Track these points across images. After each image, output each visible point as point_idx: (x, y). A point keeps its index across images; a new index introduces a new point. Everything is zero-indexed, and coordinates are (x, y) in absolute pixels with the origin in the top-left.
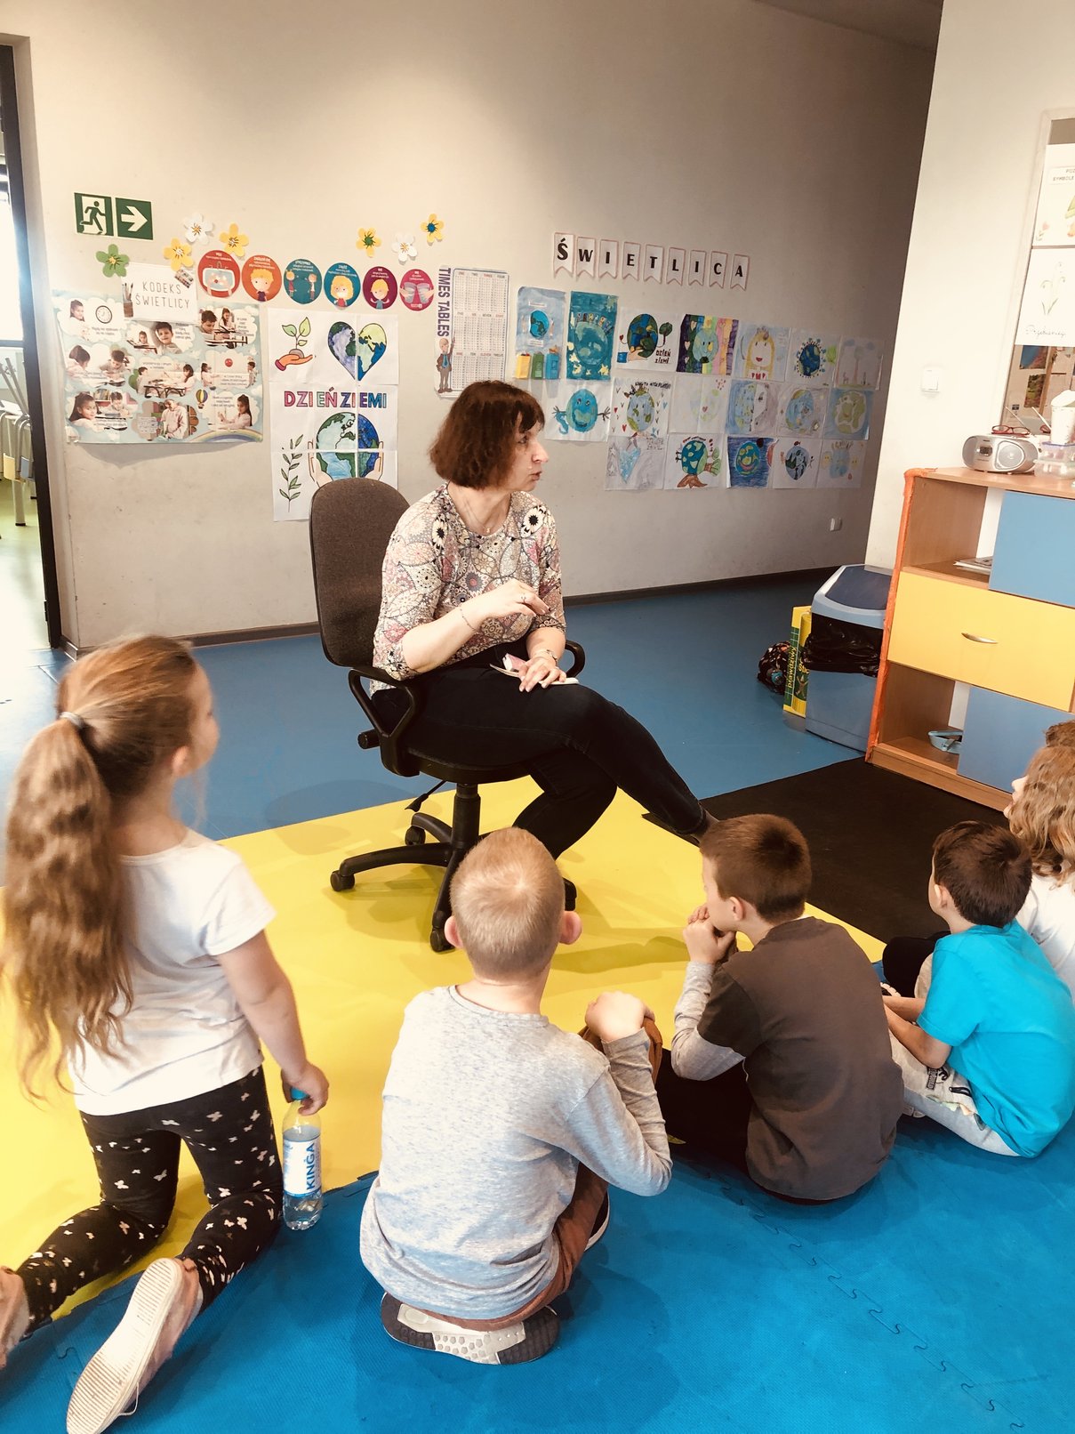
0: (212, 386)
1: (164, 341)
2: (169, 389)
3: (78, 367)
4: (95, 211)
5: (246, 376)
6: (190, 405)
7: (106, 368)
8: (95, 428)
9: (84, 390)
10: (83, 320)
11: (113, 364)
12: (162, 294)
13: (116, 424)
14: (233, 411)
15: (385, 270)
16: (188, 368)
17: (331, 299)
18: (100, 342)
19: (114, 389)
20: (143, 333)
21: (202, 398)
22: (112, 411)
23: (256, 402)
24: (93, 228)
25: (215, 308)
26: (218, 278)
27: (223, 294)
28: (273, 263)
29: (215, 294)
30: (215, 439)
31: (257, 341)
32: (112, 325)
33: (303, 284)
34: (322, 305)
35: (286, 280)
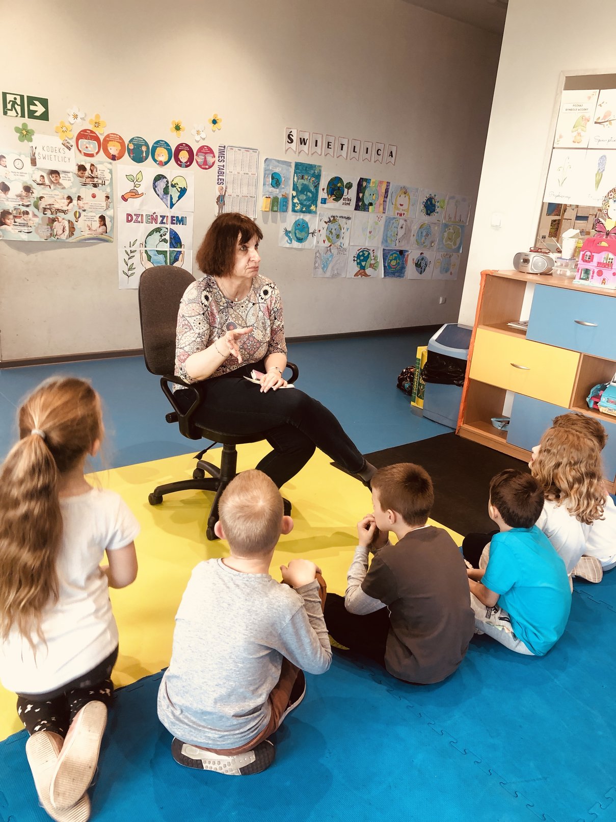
0: (83, 209)
1: (55, 182)
2: (58, 210)
3: (3, 194)
4: (14, 103)
5: (104, 204)
6: (70, 220)
7: (19, 196)
8: (12, 231)
9: (6, 208)
10: (6, 167)
11: (24, 193)
12: (54, 153)
13: (26, 229)
14: (96, 224)
15: (187, 145)
16: (69, 198)
17: (155, 161)
18: (16, 180)
19: (24, 209)
20: (42, 176)
21: (77, 216)
22: (23, 222)
23: (109, 220)
24: (13, 113)
25: (86, 163)
26: (88, 146)
27: (91, 155)
28: (121, 138)
29: (86, 155)
30: (85, 240)
31: (111, 184)
32: (23, 170)
33: (138, 151)
34: (149, 164)
35: (128, 149)
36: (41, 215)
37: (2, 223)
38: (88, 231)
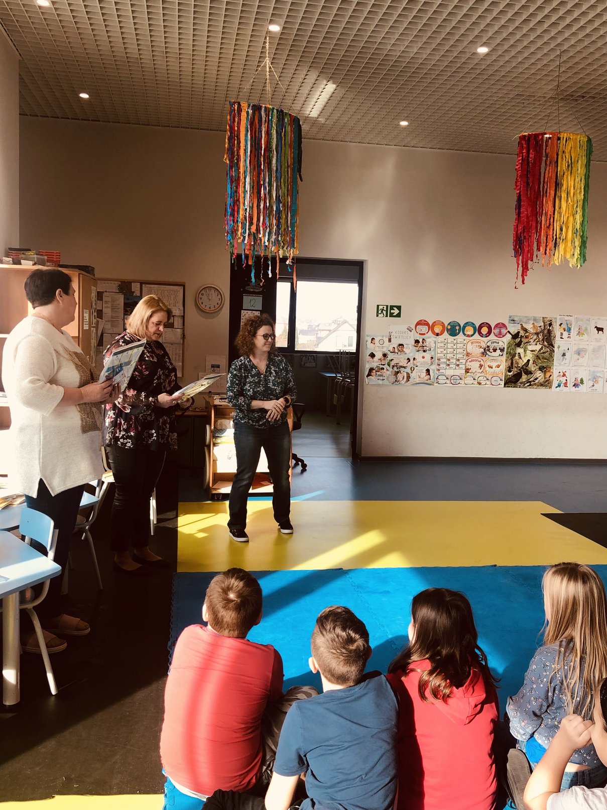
0: (416, 365)
1: (401, 350)
3: (371, 359)
5: (429, 362)
6: (408, 372)
7: (380, 359)
8: (374, 379)
9: (372, 366)
10: (375, 344)
11: (383, 358)
12: (402, 334)
13: (381, 378)
15: (487, 323)
16: (408, 359)
17: (465, 335)
18: (379, 351)
19: (382, 366)
20: (394, 348)
22: (380, 374)
24: (382, 315)
25: (420, 339)
26: (422, 329)
27: (424, 334)
28: (443, 323)
29: (420, 334)
30: (416, 384)
31: (435, 349)
32: (384, 345)
33: (454, 330)
34: (460, 337)
35: (447, 329)
36: (390, 369)
37: (369, 375)
38: (418, 379)
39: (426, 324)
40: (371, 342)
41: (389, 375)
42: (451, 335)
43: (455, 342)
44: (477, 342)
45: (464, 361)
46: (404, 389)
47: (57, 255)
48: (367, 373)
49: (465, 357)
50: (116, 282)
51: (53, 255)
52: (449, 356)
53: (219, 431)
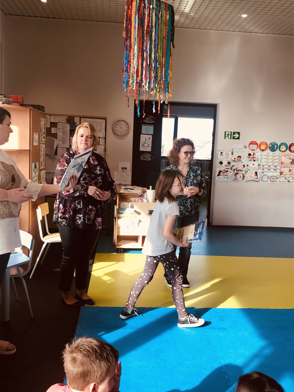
0: (249, 169)
1: (239, 160)
3: (220, 165)
5: (257, 167)
6: (243, 173)
7: (226, 165)
8: (222, 178)
10: (223, 156)
11: (228, 164)
12: (240, 150)
13: (226, 177)
18: (225, 160)
19: (227, 170)
20: (235, 158)
21: (246, 172)
22: (226, 174)
24: (228, 138)
26: (253, 147)
27: (254, 150)
28: (266, 143)
29: (252, 150)
30: (249, 181)
31: (261, 160)
32: (228, 157)
33: (273, 148)
34: (278, 152)
35: (269, 147)
36: (232, 171)
37: (219, 175)
38: (250, 178)
39: (256, 144)
40: (221, 155)
41: (231, 175)
42: (271, 151)
43: (274, 155)
44: (288, 156)
45: (279, 167)
46: (240, 184)
47: (21, 99)
48: (217, 174)
49: (280, 165)
50: (65, 117)
51: (18, 98)
52: (270, 164)
53: (122, 209)
